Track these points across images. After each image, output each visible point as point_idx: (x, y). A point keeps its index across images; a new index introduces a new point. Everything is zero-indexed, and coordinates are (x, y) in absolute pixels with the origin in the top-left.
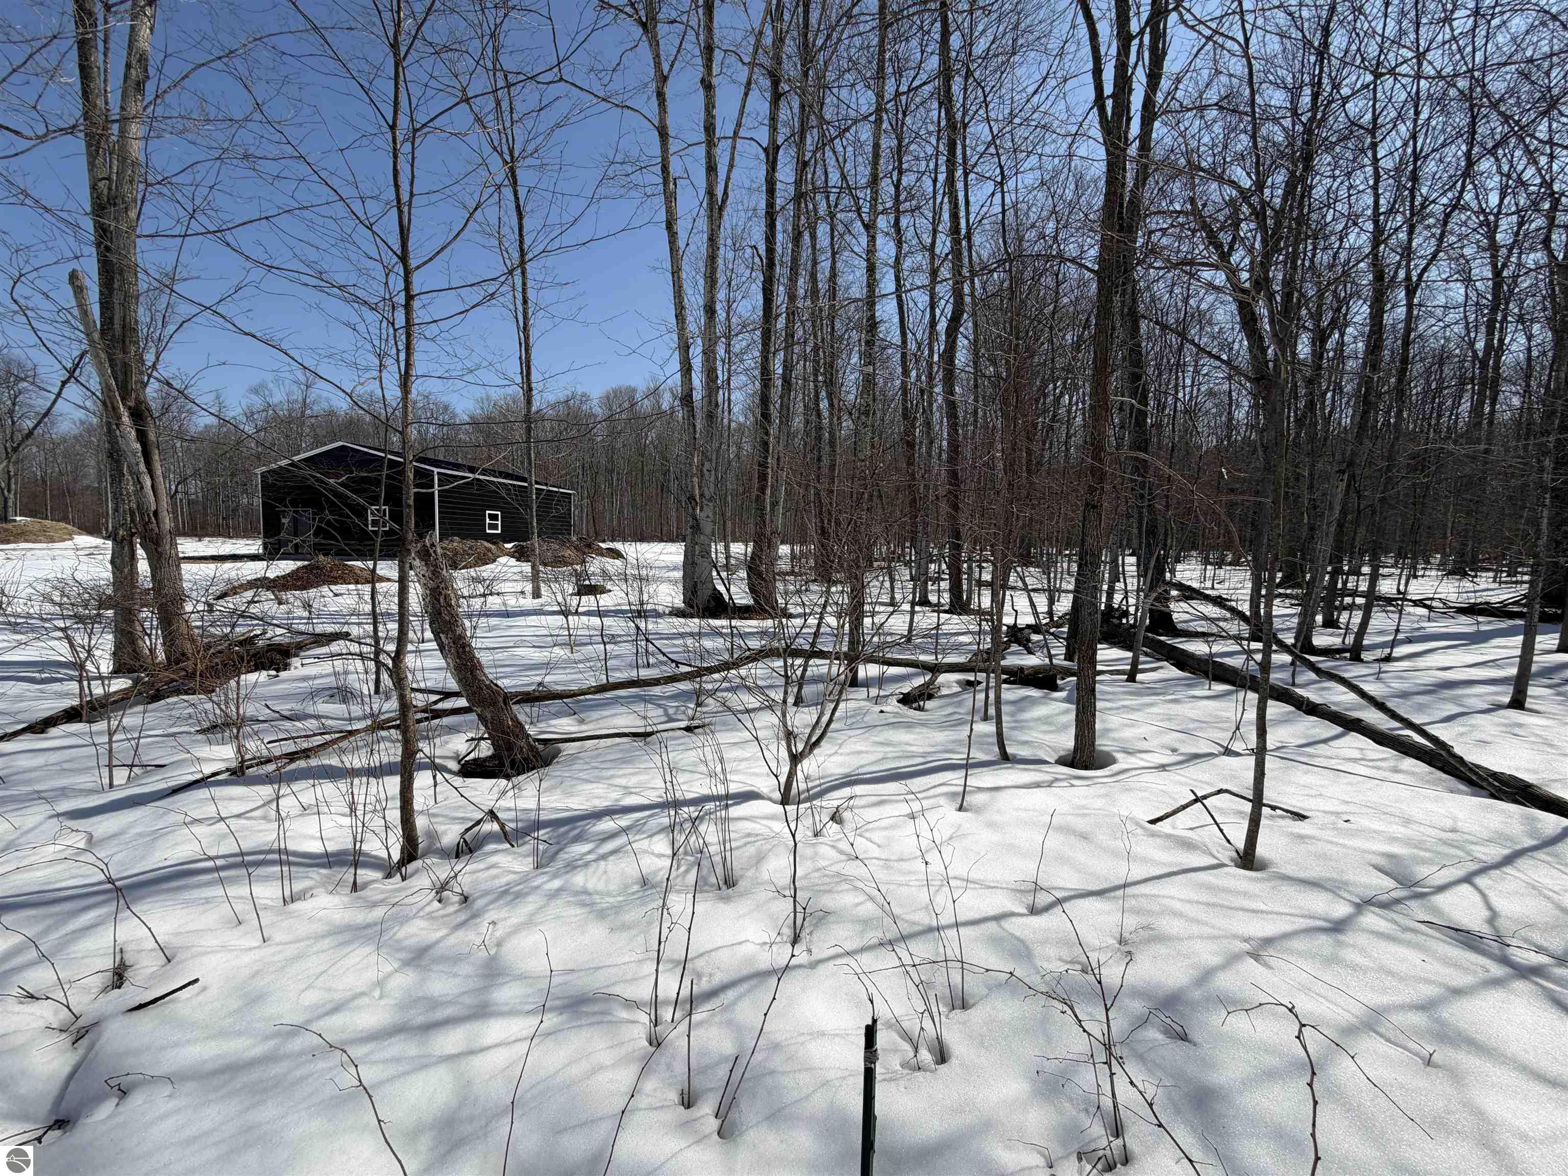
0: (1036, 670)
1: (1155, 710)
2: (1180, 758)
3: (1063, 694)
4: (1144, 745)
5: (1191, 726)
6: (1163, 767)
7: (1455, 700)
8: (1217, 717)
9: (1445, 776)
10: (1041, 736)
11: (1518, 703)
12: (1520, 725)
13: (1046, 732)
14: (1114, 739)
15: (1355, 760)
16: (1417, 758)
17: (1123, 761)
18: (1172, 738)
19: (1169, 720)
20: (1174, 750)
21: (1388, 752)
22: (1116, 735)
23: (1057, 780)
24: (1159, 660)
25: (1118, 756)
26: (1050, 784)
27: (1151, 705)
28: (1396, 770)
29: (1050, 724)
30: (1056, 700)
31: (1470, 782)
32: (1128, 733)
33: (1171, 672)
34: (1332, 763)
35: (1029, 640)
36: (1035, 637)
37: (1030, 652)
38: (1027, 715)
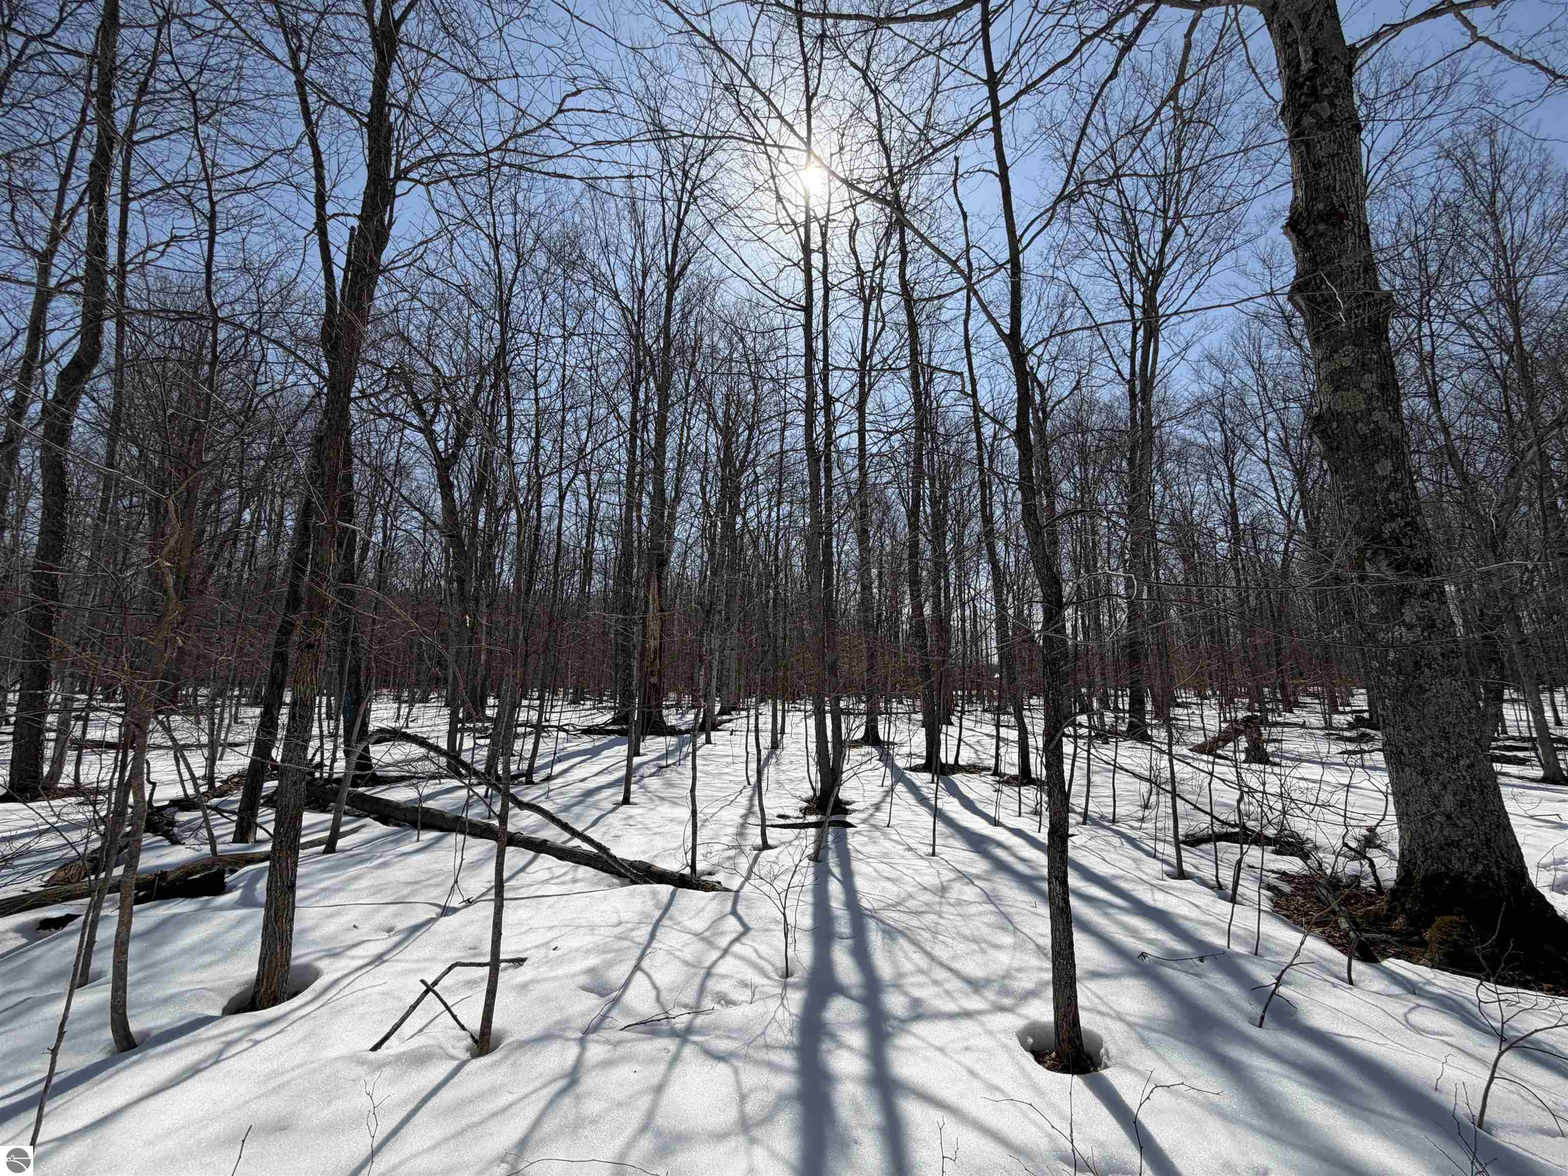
0: (187, 869)
1: (363, 883)
2: (396, 939)
3: (236, 895)
4: (352, 937)
5: (405, 892)
6: (379, 959)
7: (595, 805)
8: (428, 872)
9: (604, 875)
10: (196, 976)
11: (626, 801)
12: (631, 817)
13: (204, 967)
14: (314, 942)
15: (546, 881)
16: (586, 864)
17: (330, 970)
18: (385, 915)
19: (379, 891)
20: (390, 930)
21: (567, 865)
22: (316, 935)
23: (229, 1044)
24: (360, 817)
25: (321, 964)
26: (217, 1058)
27: (356, 878)
28: (575, 881)
29: (212, 950)
30: (222, 908)
31: (619, 875)
32: (330, 927)
33: (375, 828)
34: (531, 892)
35: (172, 823)
36: (182, 817)
37: (175, 841)
38: (168, 950)
